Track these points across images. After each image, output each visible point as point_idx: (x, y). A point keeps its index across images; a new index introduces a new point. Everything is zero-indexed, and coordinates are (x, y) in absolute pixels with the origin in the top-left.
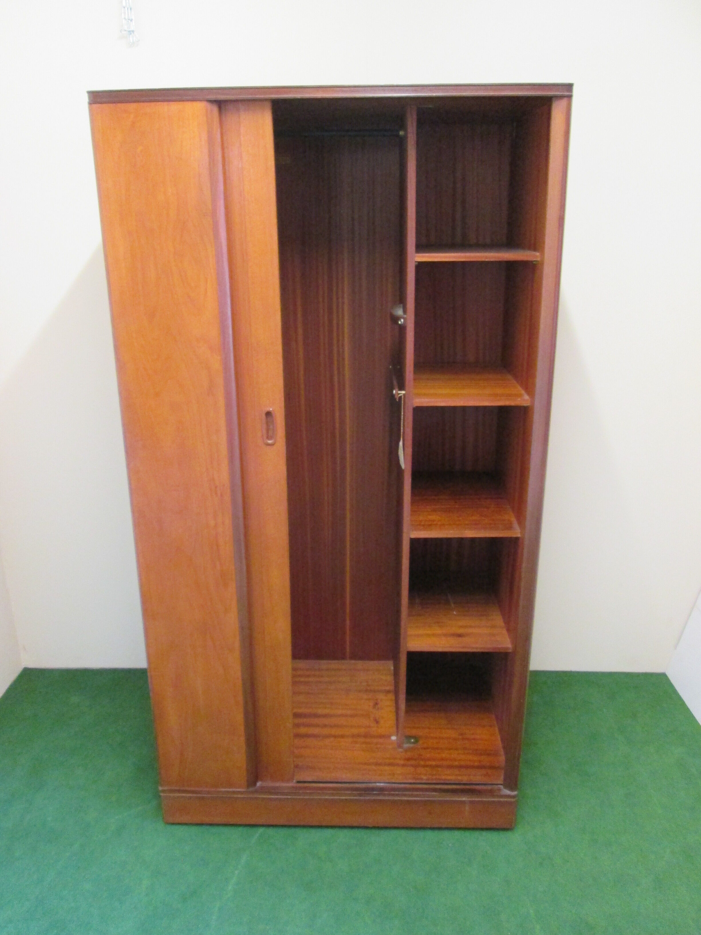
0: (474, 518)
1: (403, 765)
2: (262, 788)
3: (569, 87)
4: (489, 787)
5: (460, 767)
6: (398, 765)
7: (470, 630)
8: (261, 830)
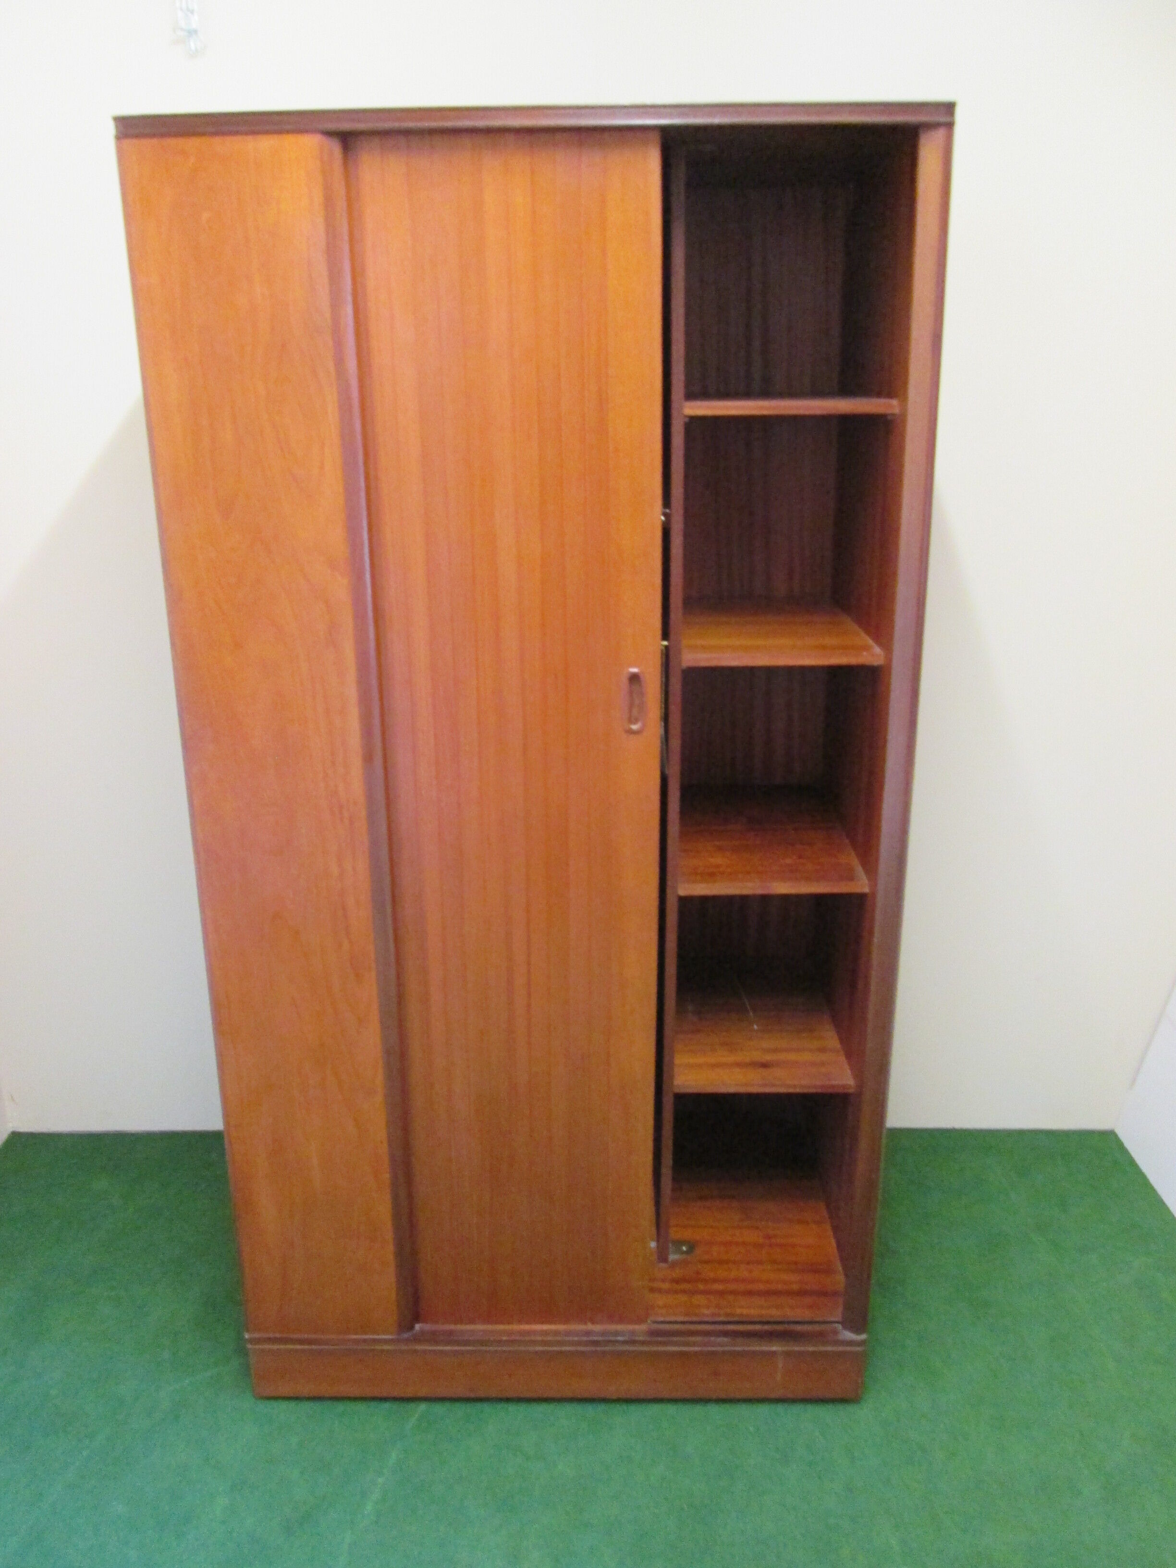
0: (788, 861)
1: (668, 1292)
2: (422, 1332)
3: (949, 108)
4: (817, 1328)
5: (768, 1293)
6: (660, 1291)
7: (782, 1056)
8: (423, 1407)
